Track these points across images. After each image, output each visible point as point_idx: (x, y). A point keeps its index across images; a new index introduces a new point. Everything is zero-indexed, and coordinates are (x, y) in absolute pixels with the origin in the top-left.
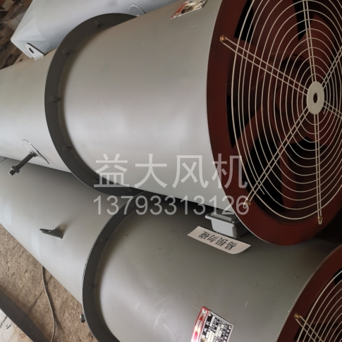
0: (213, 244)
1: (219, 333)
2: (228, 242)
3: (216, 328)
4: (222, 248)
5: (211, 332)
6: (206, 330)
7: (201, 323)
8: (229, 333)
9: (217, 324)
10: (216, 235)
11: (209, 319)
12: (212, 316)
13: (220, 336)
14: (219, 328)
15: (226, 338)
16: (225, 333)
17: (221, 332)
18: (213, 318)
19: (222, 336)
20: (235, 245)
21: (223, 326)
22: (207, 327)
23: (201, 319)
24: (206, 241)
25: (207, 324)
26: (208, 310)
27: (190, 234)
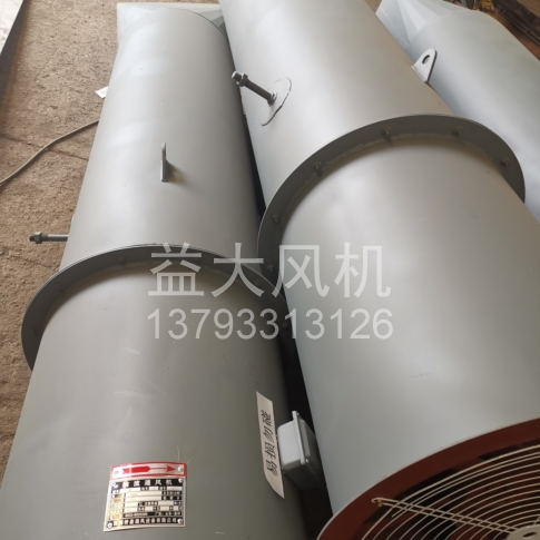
0: (264, 439)
1: (165, 506)
2: (273, 460)
3: (168, 498)
4: (266, 457)
5: (160, 493)
6: (158, 482)
7: (162, 471)
8: (172, 522)
9: (175, 498)
10: (274, 436)
11: (175, 482)
12: (181, 485)
13: (162, 509)
14: (171, 503)
15: (164, 520)
16: (170, 517)
17: (167, 509)
18: (179, 488)
19: (164, 513)
20: (276, 474)
21: (176, 508)
22: (163, 482)
23: (169, 469)
24: (262, 425)
25: (168, 482)
26: (185, 474)
27: (258, 394)
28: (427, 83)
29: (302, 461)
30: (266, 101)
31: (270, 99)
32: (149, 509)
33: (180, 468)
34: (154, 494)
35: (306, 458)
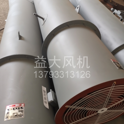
0: (44, 96)
1: (19, 113)
2: (46, 101)
3: (20, 112)
4: (44, 100)
5: (18, 111)
6: (18, 108)
7: (19, 106)
8: (21, 117)
9: (22, 111)
10: (46, 95)
11: (22, 108)
12: (23, 108)
13: (19, 114)
14: (21, 112)
15: (19, 117)
16: (20, 116)
17: (20, 114)
18: (23, 109)
19: (19, 115)
20: (47, 104)
21: (22, 114)
22: (19, 108)
23: (20, 105)
24: (43, 93)
25: (20, 108)
26: (24, 106)
27: (42, 86)
28: (78, 13)
29: (53, 100)
30: (42, 20)
31: (43, 19)
32: (16, 114)
33: (23, 105)
34: (17, 111)
35: (53, 99)
